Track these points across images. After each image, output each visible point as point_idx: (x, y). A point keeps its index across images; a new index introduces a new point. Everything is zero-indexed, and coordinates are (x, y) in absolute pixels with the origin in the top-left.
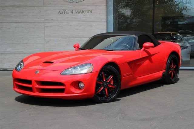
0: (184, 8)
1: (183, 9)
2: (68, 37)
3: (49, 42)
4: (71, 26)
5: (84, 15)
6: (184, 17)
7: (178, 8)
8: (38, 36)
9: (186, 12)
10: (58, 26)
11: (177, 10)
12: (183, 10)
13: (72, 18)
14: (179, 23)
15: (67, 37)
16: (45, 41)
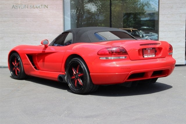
0: (145, 4)
2: (24, 33)
3: (3, 37)
4: (26, 21)
5: (40, 11)
6: (145, 13)
9: (148, 7)
10: (12, 21)
11: (139, 6)
12: (144, 6)
13: (28, 13)
14: (142, 19)
15: (22, 33)
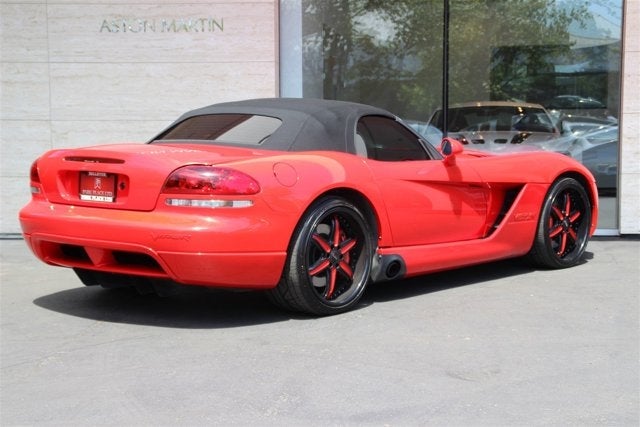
0: (572, 14)
1: (569, 16)
2: (138, 118)
3: (66, 134)
4: (148, 76)
5: (195, 40)
6: (572, 48)
7: (552, 16)
8: (25, 112)
9: (583, 26)
10: (101, 76)
11: (549, 22)
12: (570, 21)
13: (153, 47)
14: (559, 69)
15: (134, 118)
16: (53, 131)
